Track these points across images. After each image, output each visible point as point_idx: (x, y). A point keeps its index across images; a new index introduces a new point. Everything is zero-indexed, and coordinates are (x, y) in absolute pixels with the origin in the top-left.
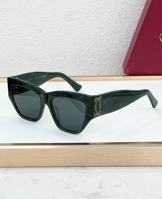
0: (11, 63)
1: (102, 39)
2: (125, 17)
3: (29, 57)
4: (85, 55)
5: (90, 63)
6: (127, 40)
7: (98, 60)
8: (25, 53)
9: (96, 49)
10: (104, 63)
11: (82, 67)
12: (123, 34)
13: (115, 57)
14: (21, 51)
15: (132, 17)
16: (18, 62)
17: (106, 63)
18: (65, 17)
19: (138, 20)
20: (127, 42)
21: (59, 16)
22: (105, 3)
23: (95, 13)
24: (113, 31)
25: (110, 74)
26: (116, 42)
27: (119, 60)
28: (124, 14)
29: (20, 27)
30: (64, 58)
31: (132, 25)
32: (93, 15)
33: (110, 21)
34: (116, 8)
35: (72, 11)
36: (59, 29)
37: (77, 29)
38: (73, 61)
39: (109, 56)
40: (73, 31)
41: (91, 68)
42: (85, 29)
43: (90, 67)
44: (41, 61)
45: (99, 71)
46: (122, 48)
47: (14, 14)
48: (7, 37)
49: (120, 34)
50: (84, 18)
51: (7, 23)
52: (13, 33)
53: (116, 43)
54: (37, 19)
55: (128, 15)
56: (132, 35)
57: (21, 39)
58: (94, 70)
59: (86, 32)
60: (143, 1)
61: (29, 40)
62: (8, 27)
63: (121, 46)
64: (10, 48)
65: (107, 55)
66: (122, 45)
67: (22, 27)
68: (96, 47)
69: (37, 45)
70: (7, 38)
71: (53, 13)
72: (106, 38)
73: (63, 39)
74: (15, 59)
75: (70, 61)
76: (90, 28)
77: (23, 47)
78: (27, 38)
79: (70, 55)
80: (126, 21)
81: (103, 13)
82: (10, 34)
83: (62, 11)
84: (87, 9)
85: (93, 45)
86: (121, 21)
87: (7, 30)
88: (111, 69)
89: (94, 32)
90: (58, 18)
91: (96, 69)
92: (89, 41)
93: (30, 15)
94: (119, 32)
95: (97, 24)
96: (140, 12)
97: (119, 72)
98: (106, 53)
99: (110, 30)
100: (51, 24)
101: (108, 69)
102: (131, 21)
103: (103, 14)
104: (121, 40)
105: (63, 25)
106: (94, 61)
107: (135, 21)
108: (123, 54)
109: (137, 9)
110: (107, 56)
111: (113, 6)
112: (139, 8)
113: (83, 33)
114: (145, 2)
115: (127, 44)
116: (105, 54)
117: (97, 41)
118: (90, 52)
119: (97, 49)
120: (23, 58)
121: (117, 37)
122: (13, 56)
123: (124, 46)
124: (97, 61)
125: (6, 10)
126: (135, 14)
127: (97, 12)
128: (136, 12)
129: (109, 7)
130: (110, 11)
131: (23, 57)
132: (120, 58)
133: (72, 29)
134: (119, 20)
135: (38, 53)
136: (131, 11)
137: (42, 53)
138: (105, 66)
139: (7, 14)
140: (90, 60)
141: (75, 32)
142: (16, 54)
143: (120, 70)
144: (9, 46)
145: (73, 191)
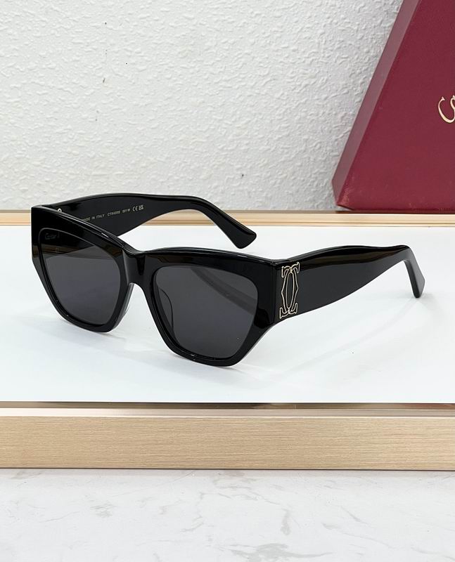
0: (16, 170)
1: (276, 107)
2: (339, 48)
3: (69, 153)
4: (227, 150)
5: (239, 172)
6: (344, 113)
7: (261, 165)
8: (58, 142)
9: (256, 133)
10: (280, 173)
11: (215, 184)
12: (333, 95)
13: (309, 158)
14: (46, 135)
15: (359, 48)
16: (38, 166)
17: (285, 175)
18: (172, 42)
19: (376, 56)
20: (345, 118)
21: (155, 41)
22: (284, 6)
23: (257, 35)
24: (306, 86)
25: (294, 205)
26: (315, 118)
27: (322, 166)
28: (338, 39)
29: (44, 69)
30: (167, 158)
31: (358, 71)
32: (252, 41)
33: (299, 59)
34: (316, 22)
35: (192, 28)
36: (155, 76)
37: (206, 77)
38: (192, 167)
39: (293, 156)
40: (194, 82)
41: (241, 188)
42: (228, 79)
43: (240, 185)
44: (102, 166)
45: (264, 195)
46: (330, 132)
47: (30, 30)
48: (7, 96)
49: (326, 96)
50: (227, 48)
51: (8, 56)
52: (24, 84)
53: (313, 120)
54: (94, 47)
55: (349, 42)
56: (360, 99)
57: (46, 103)
58: (249, 193)
59: (229, 85)
60: (392, 4)
61: (69, 106)
62: (11, 67)
63: (326, 129)
64: (16, 127)
65: (287, 153)
66: (330, 126)
67: (49, 68)
68: (258, 129)
69: (92, 120)
70: (9, 98)
71: (139, 32)
72: (286, 104)
73: (165, 105)
74: (28, 159)
75: (183, 167)
76: (241, 76)
77: (51, 124)
78: (63, 101)
79: (183, 149)
80: (342, 58)
81: (278, 35)
82: (15, 87)
83: (163, 26)
84: (233, 22)
85: (250, 124)
86: (328, 57)
87: (8, 77)
88: (298, 191)
89: (252, 87)
90: (153, 46)
91: (255, 192)
92: (238, 113)
93: (74, 36)
94: (322, 88)
95: (262, 65)
96: (383, 33)
97: (320, 201)
98: (286, 146)
99: (299, 83)
100: (133, 61)
101: (290, 192)
102: (357, 59)
103: (280, 37)
104: (327, 112)
105: (166, 67)
106: (251, 168)
107: (367, 59)
108: (332, 151)
109: (375, 27)
110: (288, 155)
111: (308, 14)
112: (379, 21)
113: (221, 88)
114: (396, 7)
115: (343, 121)
116: (282, 148)
117: (260, 114)
118: (240, 143)
119: (261, 136)
120: (52, 155)
121: (317, 102)
122: (24, 149)
123: (335, 127)
124: (261, 167)
125: (6, 19)
126: (370, 40)
127: (263, 31)
128: (373, 33)
129: (296, 19)
130: (298, 30)
131: (52, 153)
132: (325, 161)
133: (190, 76)
134: (322, 55)
135: (93, 142)
136: (357, 31)
137: (106, 144)
138: (283, 181)
139: (10, 31)
140: (239, 166)
141: (199, 87)
142: (31, 144)
143: (324, 195)
144: (12, 121)
145: (210, 540)
